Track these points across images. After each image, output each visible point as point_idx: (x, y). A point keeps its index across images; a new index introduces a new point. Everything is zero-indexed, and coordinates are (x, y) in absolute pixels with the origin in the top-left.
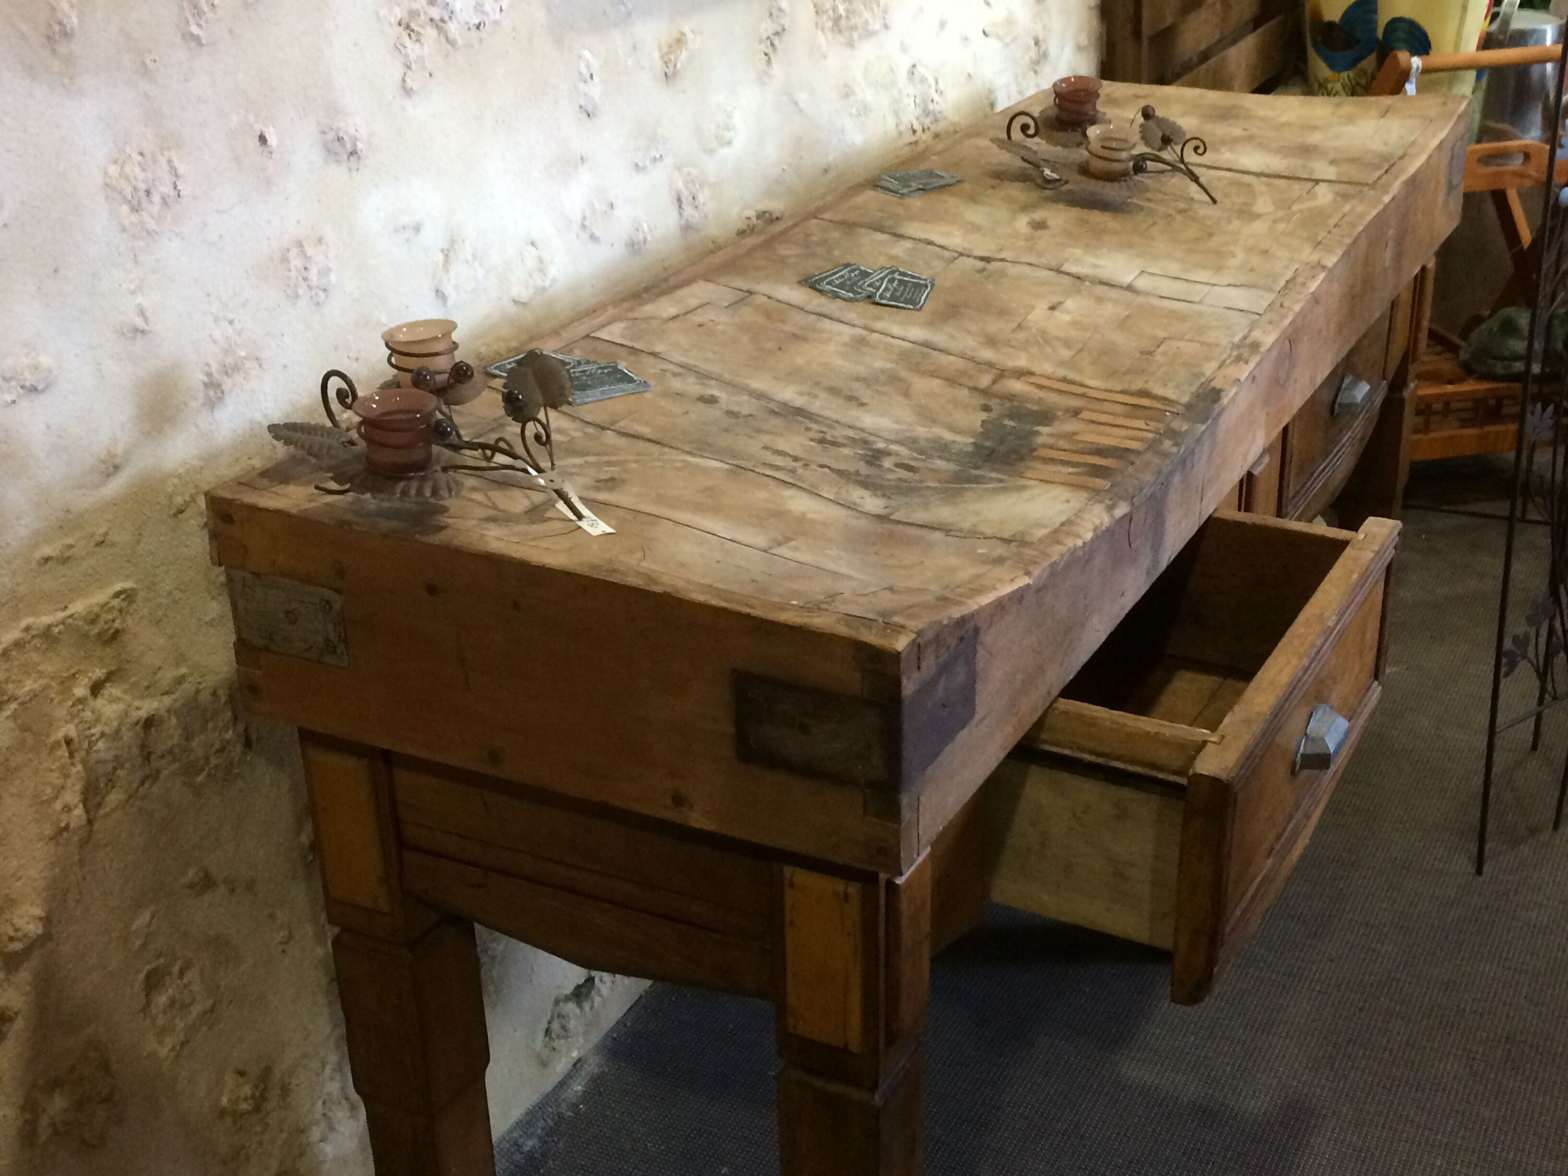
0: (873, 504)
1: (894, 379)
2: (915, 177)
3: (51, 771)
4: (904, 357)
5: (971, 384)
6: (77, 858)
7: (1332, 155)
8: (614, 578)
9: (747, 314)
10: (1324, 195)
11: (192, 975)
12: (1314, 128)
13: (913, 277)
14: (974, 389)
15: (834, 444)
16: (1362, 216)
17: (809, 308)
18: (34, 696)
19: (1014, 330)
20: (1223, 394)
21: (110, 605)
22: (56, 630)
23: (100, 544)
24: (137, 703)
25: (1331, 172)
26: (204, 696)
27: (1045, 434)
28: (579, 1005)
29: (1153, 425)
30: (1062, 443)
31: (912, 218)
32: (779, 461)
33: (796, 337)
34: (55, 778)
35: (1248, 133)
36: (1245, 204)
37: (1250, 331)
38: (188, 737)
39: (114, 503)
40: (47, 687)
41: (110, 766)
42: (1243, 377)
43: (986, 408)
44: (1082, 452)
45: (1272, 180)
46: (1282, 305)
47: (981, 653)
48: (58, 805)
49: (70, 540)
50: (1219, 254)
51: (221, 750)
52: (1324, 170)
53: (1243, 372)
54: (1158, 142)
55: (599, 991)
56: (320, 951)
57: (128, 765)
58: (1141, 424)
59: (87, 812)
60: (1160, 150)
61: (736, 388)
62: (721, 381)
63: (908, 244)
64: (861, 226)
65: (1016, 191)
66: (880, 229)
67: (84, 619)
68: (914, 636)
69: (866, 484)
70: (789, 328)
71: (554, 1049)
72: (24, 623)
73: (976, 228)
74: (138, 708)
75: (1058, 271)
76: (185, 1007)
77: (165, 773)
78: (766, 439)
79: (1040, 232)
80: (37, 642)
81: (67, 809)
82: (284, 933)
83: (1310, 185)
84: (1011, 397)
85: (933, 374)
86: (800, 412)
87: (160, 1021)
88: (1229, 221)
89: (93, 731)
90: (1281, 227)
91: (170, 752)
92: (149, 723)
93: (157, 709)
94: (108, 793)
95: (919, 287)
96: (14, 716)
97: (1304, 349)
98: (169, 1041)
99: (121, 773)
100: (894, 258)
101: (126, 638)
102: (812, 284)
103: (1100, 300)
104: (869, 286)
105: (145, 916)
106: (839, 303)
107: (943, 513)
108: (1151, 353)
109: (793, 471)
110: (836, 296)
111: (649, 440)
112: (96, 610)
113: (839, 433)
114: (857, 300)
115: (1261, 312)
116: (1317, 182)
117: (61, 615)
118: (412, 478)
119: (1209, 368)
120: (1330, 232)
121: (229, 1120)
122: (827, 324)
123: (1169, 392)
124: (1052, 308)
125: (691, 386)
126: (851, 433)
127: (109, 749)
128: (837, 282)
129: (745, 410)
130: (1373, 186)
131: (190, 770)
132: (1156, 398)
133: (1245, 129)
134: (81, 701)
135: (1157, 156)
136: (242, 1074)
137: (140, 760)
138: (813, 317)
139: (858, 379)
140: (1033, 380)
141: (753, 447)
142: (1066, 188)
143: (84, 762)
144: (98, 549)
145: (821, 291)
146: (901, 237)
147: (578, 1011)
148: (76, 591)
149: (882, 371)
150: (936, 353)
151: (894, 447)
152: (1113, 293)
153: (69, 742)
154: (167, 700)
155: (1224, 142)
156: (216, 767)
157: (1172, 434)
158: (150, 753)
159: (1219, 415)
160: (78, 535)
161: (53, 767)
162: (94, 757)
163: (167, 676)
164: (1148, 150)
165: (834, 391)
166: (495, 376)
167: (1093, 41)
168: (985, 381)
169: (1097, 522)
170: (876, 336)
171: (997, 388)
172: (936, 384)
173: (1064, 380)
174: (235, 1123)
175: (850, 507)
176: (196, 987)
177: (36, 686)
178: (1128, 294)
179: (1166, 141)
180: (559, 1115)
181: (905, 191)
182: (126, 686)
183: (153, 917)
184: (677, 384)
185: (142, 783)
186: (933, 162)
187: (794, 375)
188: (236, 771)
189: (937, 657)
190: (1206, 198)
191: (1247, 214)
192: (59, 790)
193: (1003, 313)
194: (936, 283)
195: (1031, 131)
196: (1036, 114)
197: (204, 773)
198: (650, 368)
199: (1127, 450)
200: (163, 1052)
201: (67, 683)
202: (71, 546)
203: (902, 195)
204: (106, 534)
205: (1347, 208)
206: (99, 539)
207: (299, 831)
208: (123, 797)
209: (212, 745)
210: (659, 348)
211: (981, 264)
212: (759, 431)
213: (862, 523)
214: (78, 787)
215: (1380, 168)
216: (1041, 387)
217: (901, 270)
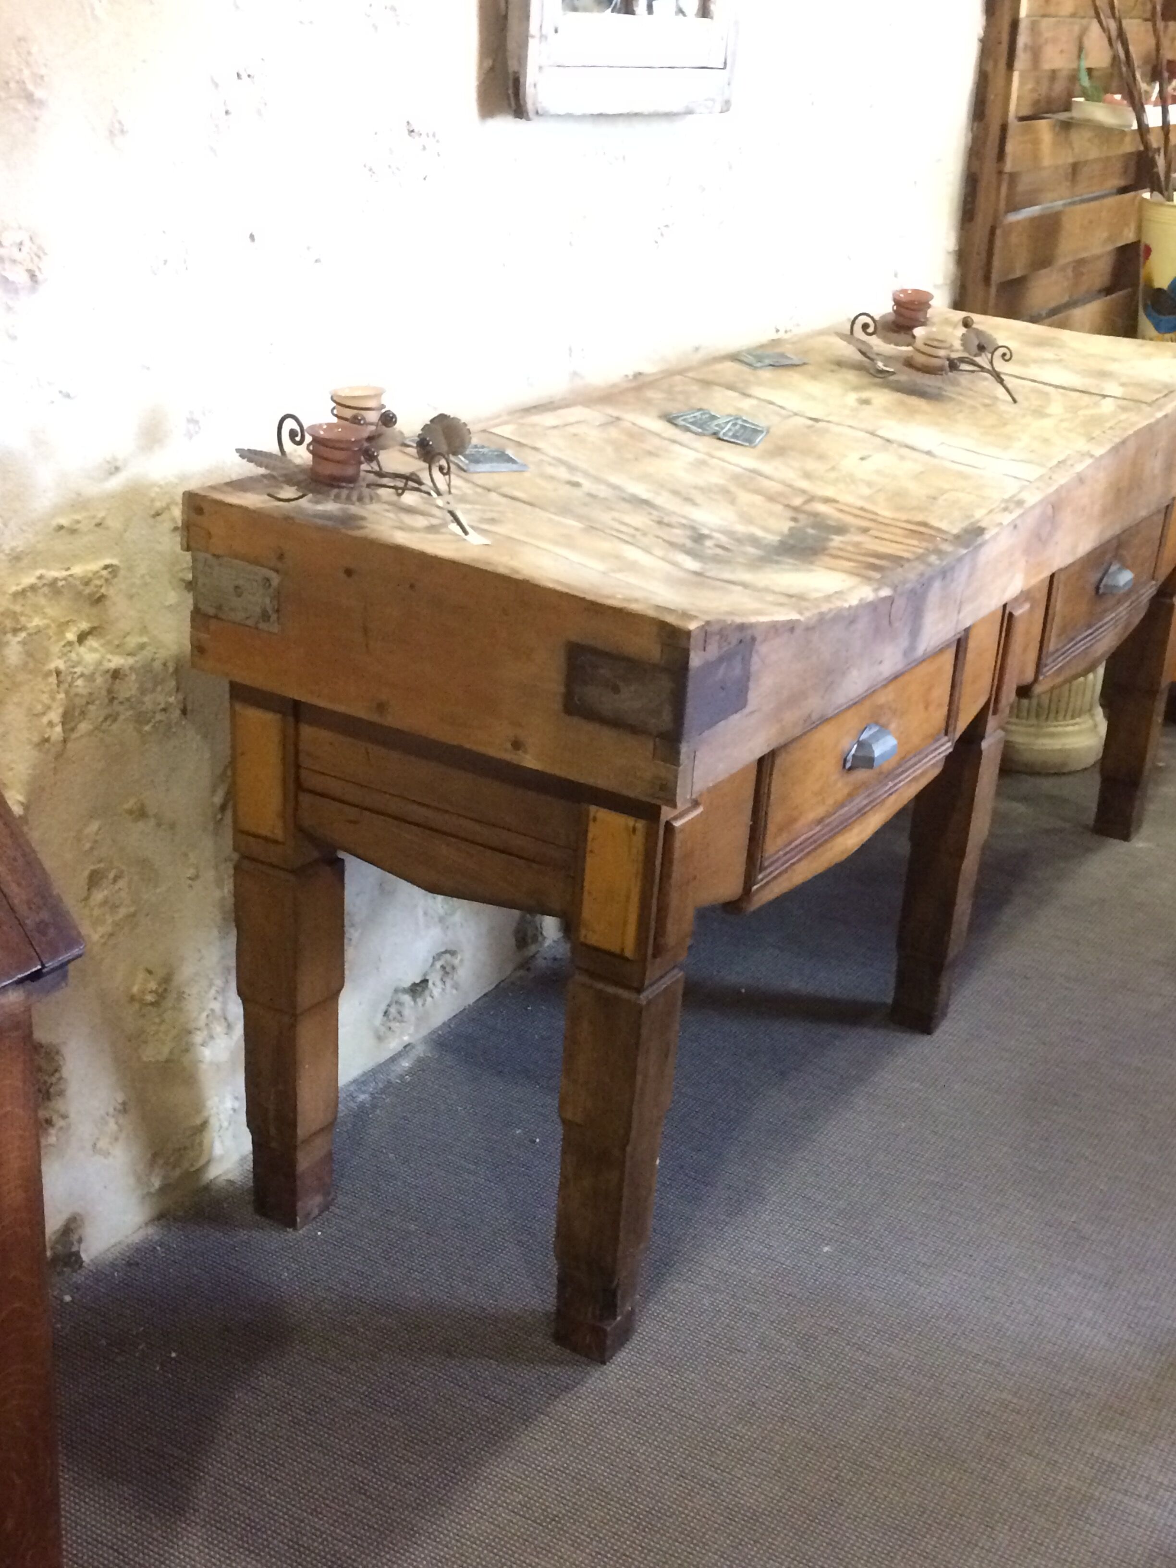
0: (692, 564)
1: (725, 491)
2: (768, 356)
3: (43, 692)
4: (736, 478)
5: (786, 502)
6: (53, 765)
7: (1124, 380)
8: (489, 568)
9: (613, 433)
10: (1108, 406)
11: (121, 883)
12: (1115, 360)
13: (753, 425)
14: (787, 506)
15: (669, 525)
16: (1132, 424)
17: (665, 435)
18: (39, 631)
19: (828, 471)
20: (986, 532)
21: (99, 574)
22: (60, 583)
23: (99, 525)
24: (109, 656)
25: (1118, 391)
26: (157, 665)
27: (837, 541)
28: (414, 999)
29: (924, 544)
30: (850, 548)
31: (760, 384)
32: (623, 528)
33: (650, 453)
34: (45, 698)
35: (1058, 358)
36: (1040, 406)
37: (1019, 492)
38: (143, 691)
39: (112, 496)
40: (48, 627)
41: (84, 702)
42: (1005, 523)
43: (794, 519)
44: (865, 555)
45: (1068, 392)
46: (1050, 478)
47: (755, 659)
48: (45, 720)
49: (77, 517)
50: (1009, 438)
51: (164, 710)
52: (1113, 388)
53: (1007, 518)
54: (975, 349)
55: (431, 992)
56: (217, 894)
57: (97, 702)
58: (915, 542)
59: (64, 731)
60: (976, 356)
61: (598, 480)
62: (586, 474)
63: (754, 402)
64: (719, 385)
65: (851, 376)
66: (730, 387)
67: (81, 579)
68: (702, 623)
69: (689, 552)
70: (647, 447)
71: (390, 1028)
72: (38, 572)
73: (811, 397)
74: (110, 661)
75: (873, 434)
76: (114, 908)
77: (122, 717)
78: (616, 515)
79: (864, 406)
80: (46, 590)
81: (51, 724)
82: (191, 872)
83: (1098, 398)
84: (816, 515)
85: (758, 491)
86: (646, 502)
87: (96, 912)
88: (1024, 416)
89: (76, 670)
90: (1065, 425)
91: (128, 699)
92: (116, 674)
93: (123, 665)
94: (80, 722)
95: (756, 431)
96: (24, 643)
97: (1067, 518)
98: (101, 930)
99: (92, 708)
100: (739, 409)
101: (107, 603)
102: (671, 420)
103: (902, 458)
104: (717, 425)
105: (94, 826)
106: (689, 434)
107: (746, 576)
108: (935, 498)
109: (633, 536)
110: (687, 430)
111: (524, 502)
112: (90, 575)
113: (674, 520)
114: (704, 435)
115: (1031, 480)
116: (1104, 396)
117: (64, 573)
118: (343, 487)
119: (979, 514)
120: (1104, 432)
121: (137, 1006)
122: (677, 447)
123: (944, 525)
124: (862, 459)
125: (563, 473)
126: (684, 521)
127: (85, 687)
128: (691, 420)
129: (602, 494)
130: (1149, 404)
131: (141, 718)
132: (931, 527)
133: (1057, 355)
134: (70, 643)
135: (972, 360)
136: (150, 972)
137: (106, 701)
138: (666, 442)
139: (696, 487)
140: (837, 506)
141: (606, 518)
142: (892, 378)
143: (67, 693)
144: (97, 529)
145: (676, 425)
146: (749, 396)
147: (412, 1003)
148: (76, 558)
149: (716, 485)
150: (760, 478)
151: (716, 535)
152: (915, 455)
153: (58, 673)
154: (131, 661)
155: (1035, 361)
156: (160, 722)
157: (939, 552)
158: (113, 698)
159: (981, 545)
160: (84, 514)
161: (45, 690)
162: (73, 691)
163: (132, 641)
164: (966, 355)
165: (676, 493)
166: (409, 446)
167: (948, 282)
168: (797, 501)
169: (863, 596)
170: (715, 461)
171: (807, 507)
172: (758, 499)
173: (862, 509)
174: (141, 1009)
175: (674, 564)
176: (123, 894)
177: (41, 623)
178: (927, 457)
179: (981, 348)
180: (389, 1082)
181: (759, 365)
182: (102, 641)
183: (100, 829)
184: (550, 470)
185: (106, 719)
186: (788, 349)
187: (644, 478)
188: (174, 730)
189: (720, 647)
190: (1009, 399)
191: (1039, 413)
192: (49, 708)
193: (821, 457)
194: (771, 430)
195: (871, 330)
196: (877, 318)
197: (151, 724)
198: (531, 457)
199: (901, 558)
200: (95, 937)
201: (63, 626)
202: (78, 522)
203: (756, 368)
204: (104, 518)
205: (1123, 416)
206: (98, 521)
207: (214, 792)
208: (91, 727)
209: (159, 704)
210: (539, 444)
211: (810, 422)
212: (611, 509)
213: (681, 574)
214: (61, 710)
215: (1159, 392)
216: (841, 511)
217: (744, 418)
